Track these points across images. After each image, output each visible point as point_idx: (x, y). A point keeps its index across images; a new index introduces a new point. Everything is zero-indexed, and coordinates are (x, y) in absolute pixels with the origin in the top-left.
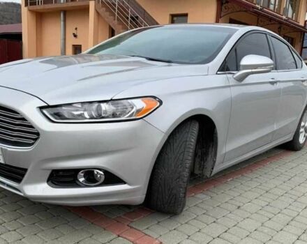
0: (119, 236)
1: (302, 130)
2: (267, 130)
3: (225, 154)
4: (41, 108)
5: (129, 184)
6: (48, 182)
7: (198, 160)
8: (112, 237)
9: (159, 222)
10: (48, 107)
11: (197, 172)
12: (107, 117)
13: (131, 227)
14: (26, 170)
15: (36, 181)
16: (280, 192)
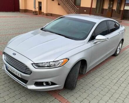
0: (55, 98)
1: (118, 49)
2: (105, 55)
3: (90, 67)
4: (32, 64)
5: (59, 85)
6: (34, 85)
7: (81, 69)
8: (53, 99)
9: (68, 92)
10: (34, 64)
11: (81, 72)
12: (52, 66)
13: (59, 95)
14: (28, 81)
15: (31, 84)
16: (107, 78)
